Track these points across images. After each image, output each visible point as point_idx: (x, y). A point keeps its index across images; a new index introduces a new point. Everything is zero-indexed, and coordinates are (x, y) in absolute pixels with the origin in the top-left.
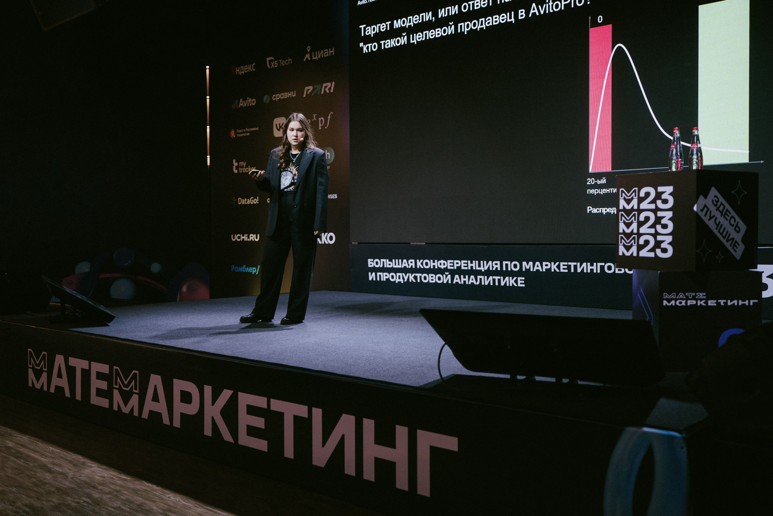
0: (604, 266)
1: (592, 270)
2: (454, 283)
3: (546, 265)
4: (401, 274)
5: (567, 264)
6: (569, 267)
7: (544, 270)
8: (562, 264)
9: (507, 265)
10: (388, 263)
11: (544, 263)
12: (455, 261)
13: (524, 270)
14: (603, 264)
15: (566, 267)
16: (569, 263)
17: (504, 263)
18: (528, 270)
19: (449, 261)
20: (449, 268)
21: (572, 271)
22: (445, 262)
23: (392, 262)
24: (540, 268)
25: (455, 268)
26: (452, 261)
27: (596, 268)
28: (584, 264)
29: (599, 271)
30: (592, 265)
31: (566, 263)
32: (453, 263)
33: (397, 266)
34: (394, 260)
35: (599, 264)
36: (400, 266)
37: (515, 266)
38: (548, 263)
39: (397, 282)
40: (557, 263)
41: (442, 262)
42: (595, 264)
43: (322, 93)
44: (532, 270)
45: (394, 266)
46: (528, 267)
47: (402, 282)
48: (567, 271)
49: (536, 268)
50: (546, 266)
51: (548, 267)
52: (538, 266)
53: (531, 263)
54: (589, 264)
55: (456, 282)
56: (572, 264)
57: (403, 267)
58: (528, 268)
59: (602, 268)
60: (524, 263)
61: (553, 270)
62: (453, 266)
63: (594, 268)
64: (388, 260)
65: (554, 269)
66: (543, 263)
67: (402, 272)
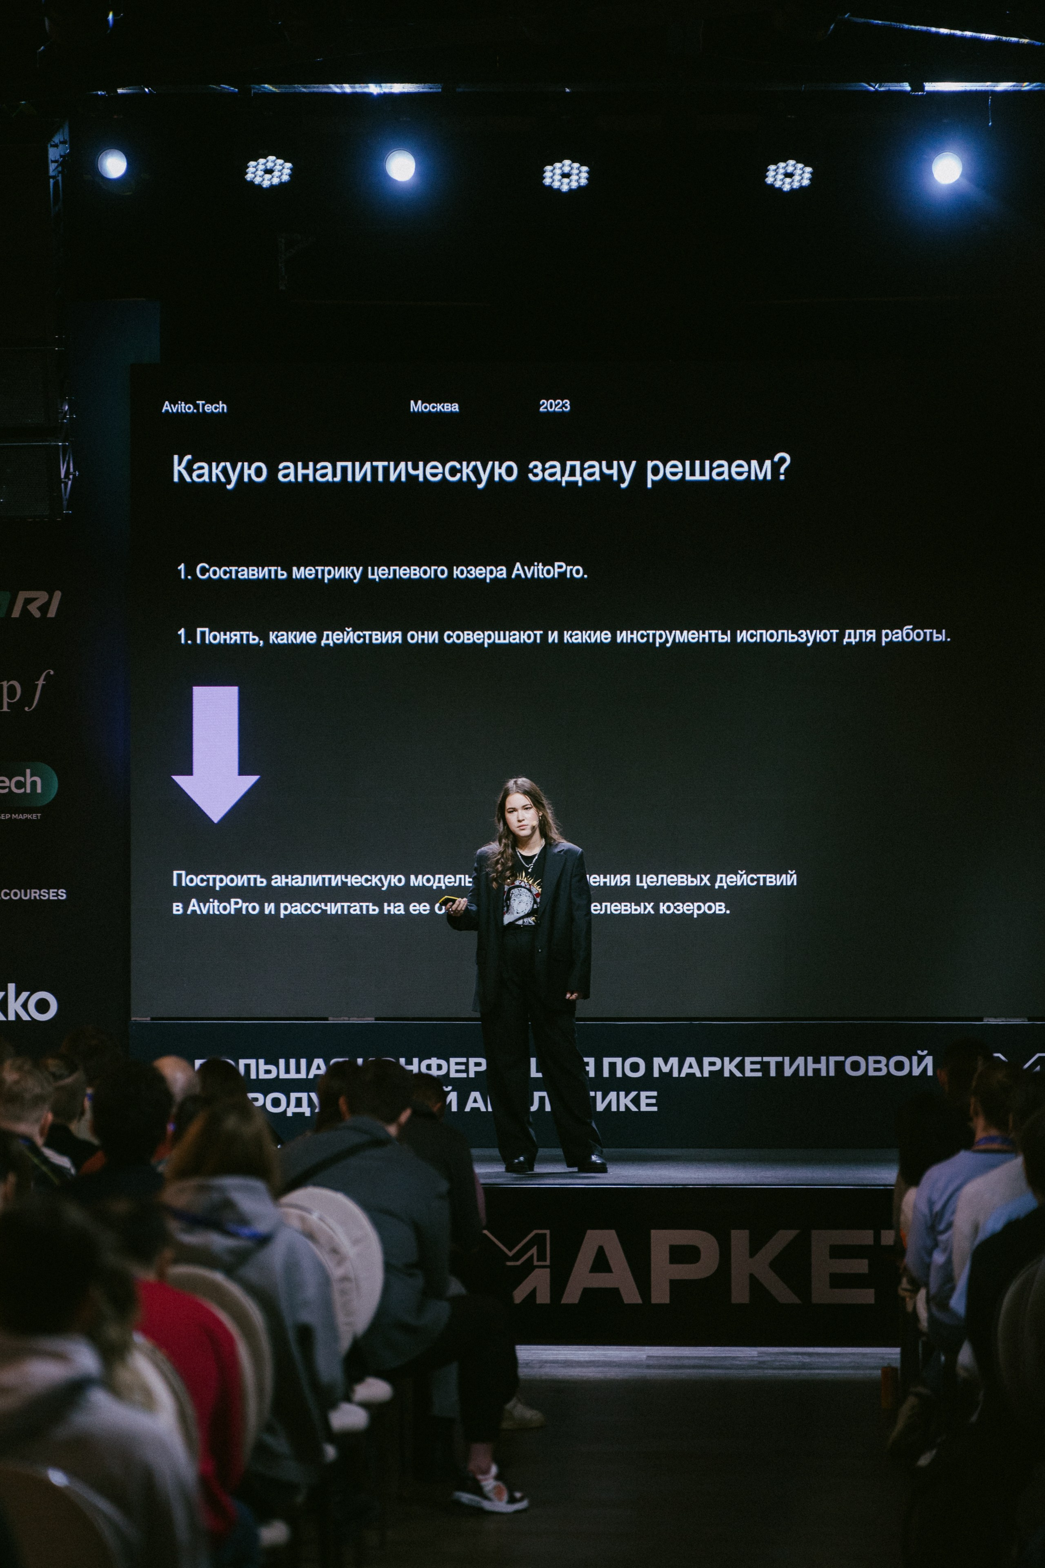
0: (843, 1063)
1: (817, 1071)
2: (468, 1109)
3: (712, 1064)
4: (304, 1096)
5: (761, 1060)
6: (765, 1066)
7: (706, 1074)
8: (748, 1060)
9: (613, 1066)
10: (263, 1066)
11: (706, 1060)
12: (472, 1061)
13: (656, 1074)
14: (842, 1058)
15: (758, 1067)
16: (766, 1059)
17: (606, 1061)
18: (666, 1077)
19: (453, 1061)
20: (453, 1075)
21: (773, 1073)
22: (443, 1063)
23: (277, 1066)
24: (696, 1070)
25: (472, 1075)
26: (464, 1060)
27: (827, 1066)
28: (800, 1060)
29: (832, 1073)
30: (817, 1061)
31: (759, 1059)
32: (467, 1064)
33: (293, 1075)
34: (282, 1062)
35: (833, 1059)
36: (303, 1075)
37: (635, 1067)
38: (717, 1060)
39: (289, 1114)
40: (738, 1059)
41: (434, 1061)
42: (823, 1059)
43: (16, 613)
44: (675, 1074)
45: (283, 1076)
46: (666, 1069)
47: (308, 1114)
48: (759, 1074)
49: (686, 1070)
50: (710, 1065)
51: (717, 1067)
52: (691, 1066)
53: (674, 1061)
54: (810, 1059)
55: (472, 1109)
56: (773, 1060)
57: (311, 1076)
58: (668, 1071)
59: (839, 1066)
60: (658, 1061)
61: (727, 1074)
62: (467, 1071)
63: (822, 1066)
64: (261, 1061)
65: (731, 1072)
66: (704, 1058)
67: (308, 1091)
